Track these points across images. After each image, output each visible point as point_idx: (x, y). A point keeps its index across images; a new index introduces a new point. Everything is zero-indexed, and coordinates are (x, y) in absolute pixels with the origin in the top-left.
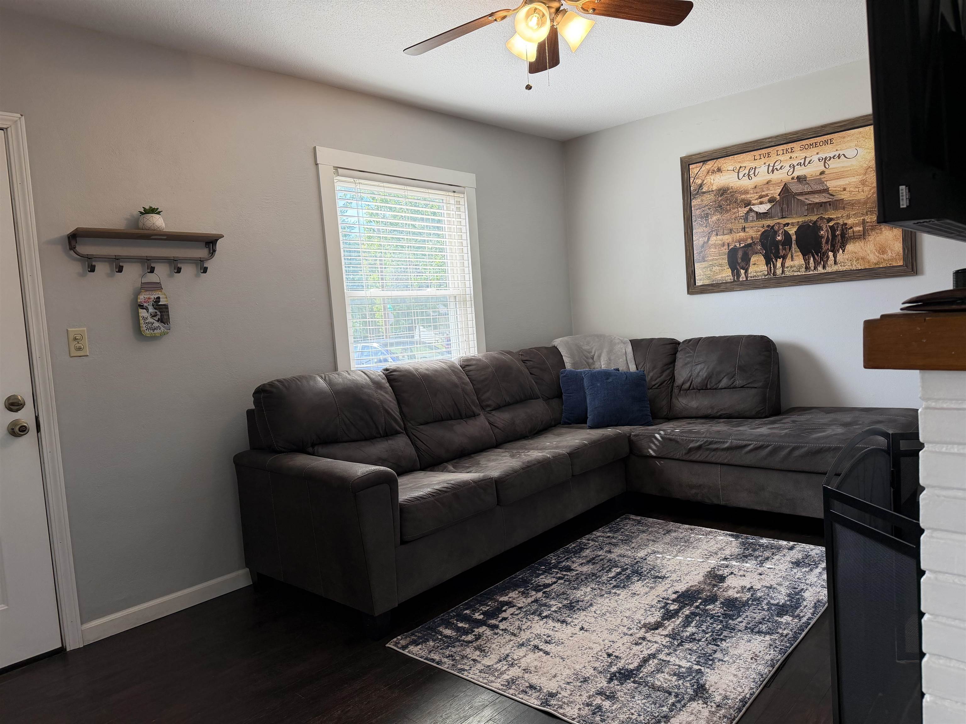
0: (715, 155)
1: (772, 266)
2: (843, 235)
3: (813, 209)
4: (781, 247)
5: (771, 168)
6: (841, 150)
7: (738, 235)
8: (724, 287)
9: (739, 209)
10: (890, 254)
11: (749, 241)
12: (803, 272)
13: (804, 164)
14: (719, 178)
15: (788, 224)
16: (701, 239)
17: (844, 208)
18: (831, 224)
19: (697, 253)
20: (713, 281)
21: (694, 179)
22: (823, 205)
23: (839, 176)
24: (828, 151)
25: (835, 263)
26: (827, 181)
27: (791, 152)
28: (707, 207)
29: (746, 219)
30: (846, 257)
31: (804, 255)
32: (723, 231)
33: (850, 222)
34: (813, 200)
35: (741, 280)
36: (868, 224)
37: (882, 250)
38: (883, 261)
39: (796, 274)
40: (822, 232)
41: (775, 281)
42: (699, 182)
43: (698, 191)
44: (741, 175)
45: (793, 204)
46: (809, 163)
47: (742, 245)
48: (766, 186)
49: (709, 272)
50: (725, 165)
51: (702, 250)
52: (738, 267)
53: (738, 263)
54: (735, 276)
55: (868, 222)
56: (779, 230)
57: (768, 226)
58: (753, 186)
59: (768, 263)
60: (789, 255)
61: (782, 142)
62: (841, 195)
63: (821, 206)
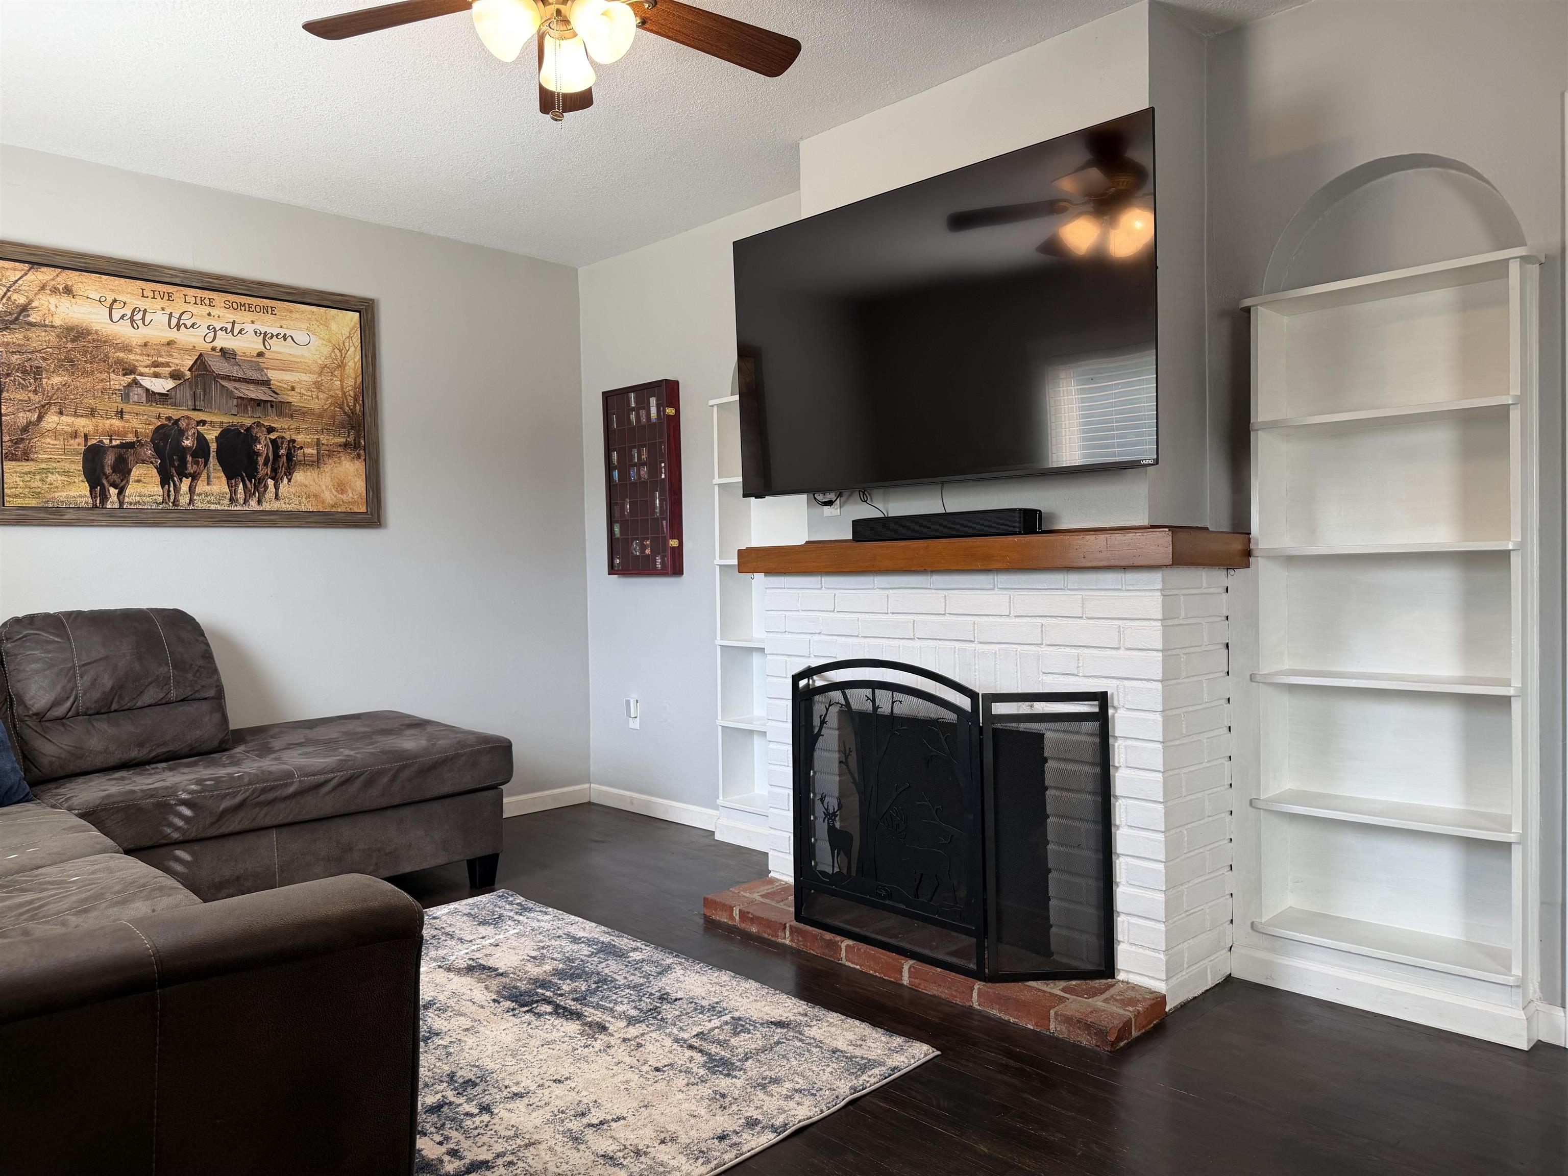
0: (59, 260)
1: (172, 489)
2: (289, 457)
3: (247, 406)
4: (189, 458)
5: (174, 321)
6: (287, 328)
7: (108, 422)
8: (74, 517)
9: (112, 375)
10: (351, 495)
11: (131, 438)
12: (225, 505)
13: (232, 331)
14: (68, 305)
15: (204, 423)
16: (21, 415)
17: (292, 417)
18: (273, 436)
19: (11, 440)
20: (47, 502)
21: (8, 290)
22: (262, 404)
23: (286, 367)
24: (269, 325)
25: (277, 497)
26: (267, 369)
27: (210, 305)
28: (38, 355)
29: (126, 397)
30: (292, 490)
31: (229, 478)
32: (76, 409)
33: (300, 438)
34: (246, 392)
35: (109, 506)
36: (324, 447)
37: (341, 488)
38: (341, 503)
39: (213, 507)
40: (259, 447)
41: (177, 515)
42: (22, 300)
43: (17, 319)
44: (116, 316)
45: (214, 391)
46: (240, 332)
47: (114, 443)
48: (166, 348)
49: (39, 484)
50: (80, 285)
51: (24, 436)
52: (105, 482)
53: (105, 474)
54: (96, 497)
55: (323, 444)
56: (187, 430)
57: (169, 418)
58: (141, 342)
59: (164, 482)
60: (204, 475)
61: (194, 284)
62: (288, 395)
63: (259, 405)
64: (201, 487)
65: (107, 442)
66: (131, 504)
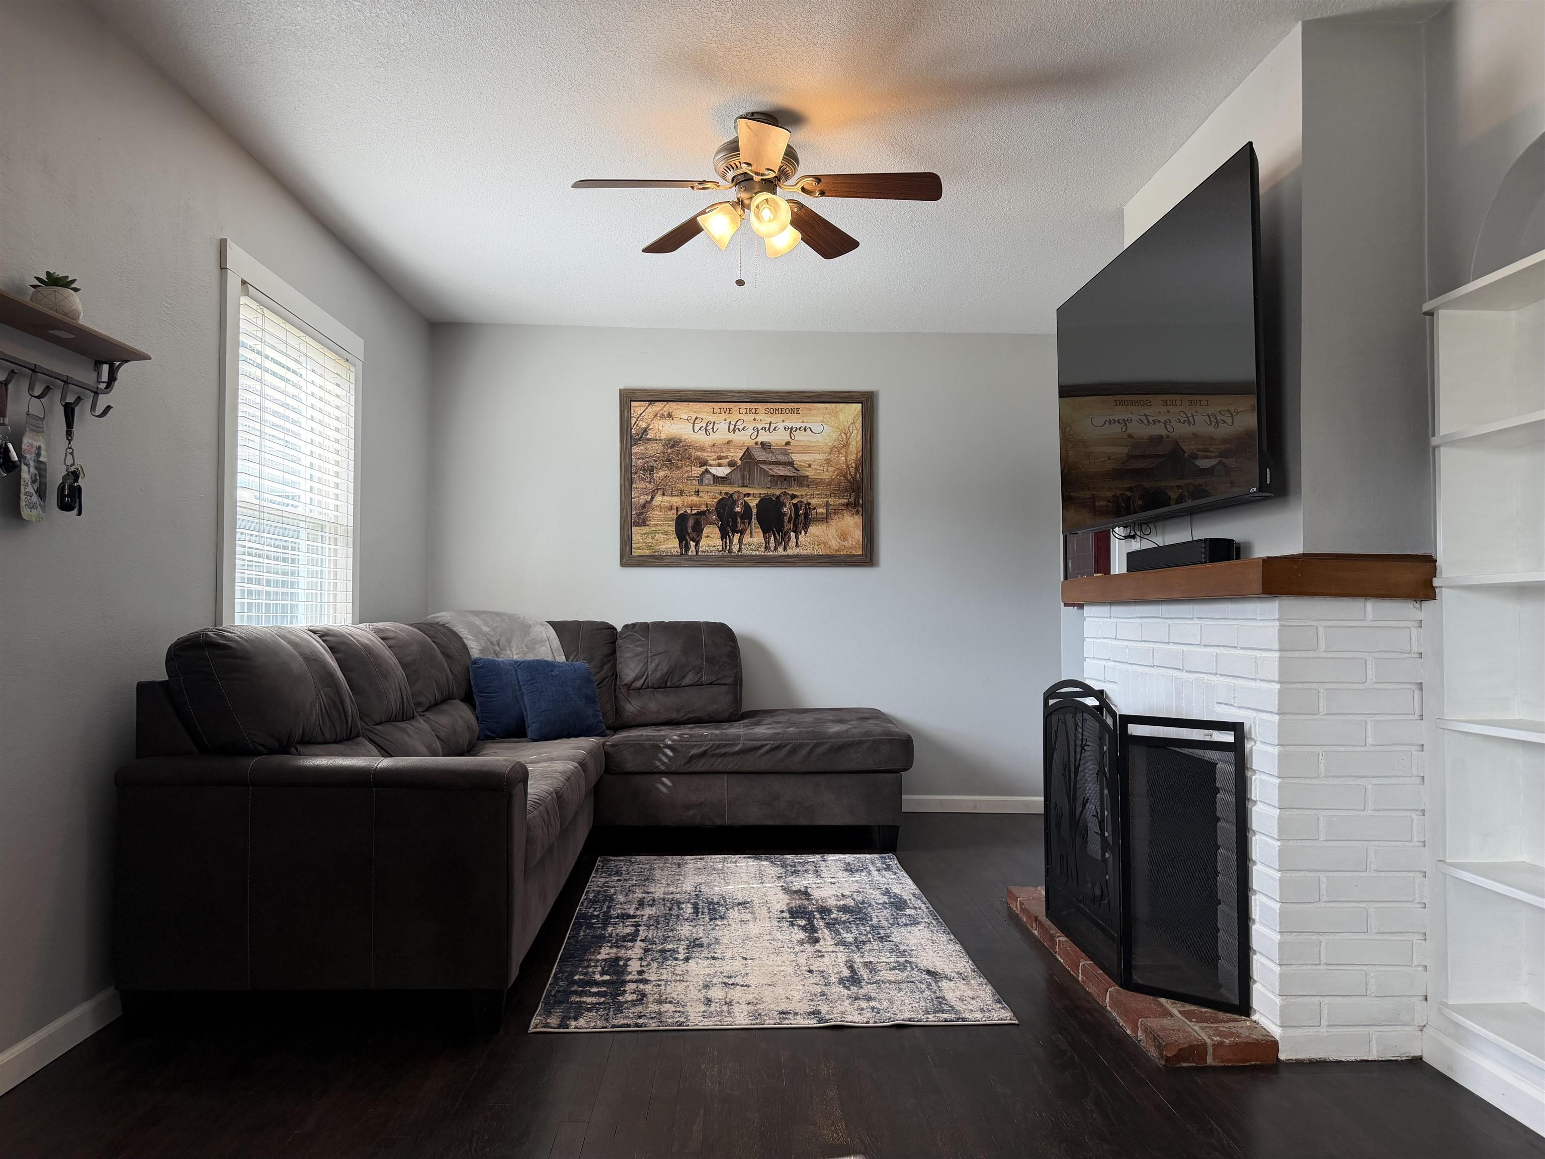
0: (666, 397)
1: (728, 541)
2: (806, 515)
3: (777, 482)
4: (739, 520)
5: (732, 427)
6: (807, 422)
7: (690, 499)
8: (670, 561)
9: (693, 467)
10: (851, 542)
11: (703, 508)
12: (761, 552)
13: (769, 429)
14: (669, 425)
15: (749, 495)
16: (642, 497)
17: (808, 486)
18: (795, 501)
19: (636, 514)
20: (655, 552)
21: (637, 420)
22: (788, 479)
23: (805, 450)
24: (794, 421)
25: (797, 545)
26: (792, 453)
27: (755, 413)
28: (652, 459)
29: (701, 481)
30: (808, 539)
31: (764, 533)
32: (672, 492)
33: (814, 501)
34: (777, 471)
35: (690, 554)
36: (831, 507)
37: (843, 537)
38: (843, 548)
39: (754, 553)
40: (785, 509)
41: (730, 559)
42: (644, 425)
43: (641, 437)
44: (696, 429)
45: (756, 473)
46: (774, 429)
47: (694, 512)
48: (726, 446)
49: (651, 540)
50: (677, 411)
51: (643, 511)
52: (688, 538)
53: (688, 533)
54: (682, 548)
55: (831, 505)
56: (738, 500)
57: (726, 494)
58: (711, 444)
59: (723, 537)
60: (749, 530)
61: (745, 400)
62: (806, 471)
63: (785, 480)
64: (747, 539)
65: (689, 512)
66: (703, 552)
